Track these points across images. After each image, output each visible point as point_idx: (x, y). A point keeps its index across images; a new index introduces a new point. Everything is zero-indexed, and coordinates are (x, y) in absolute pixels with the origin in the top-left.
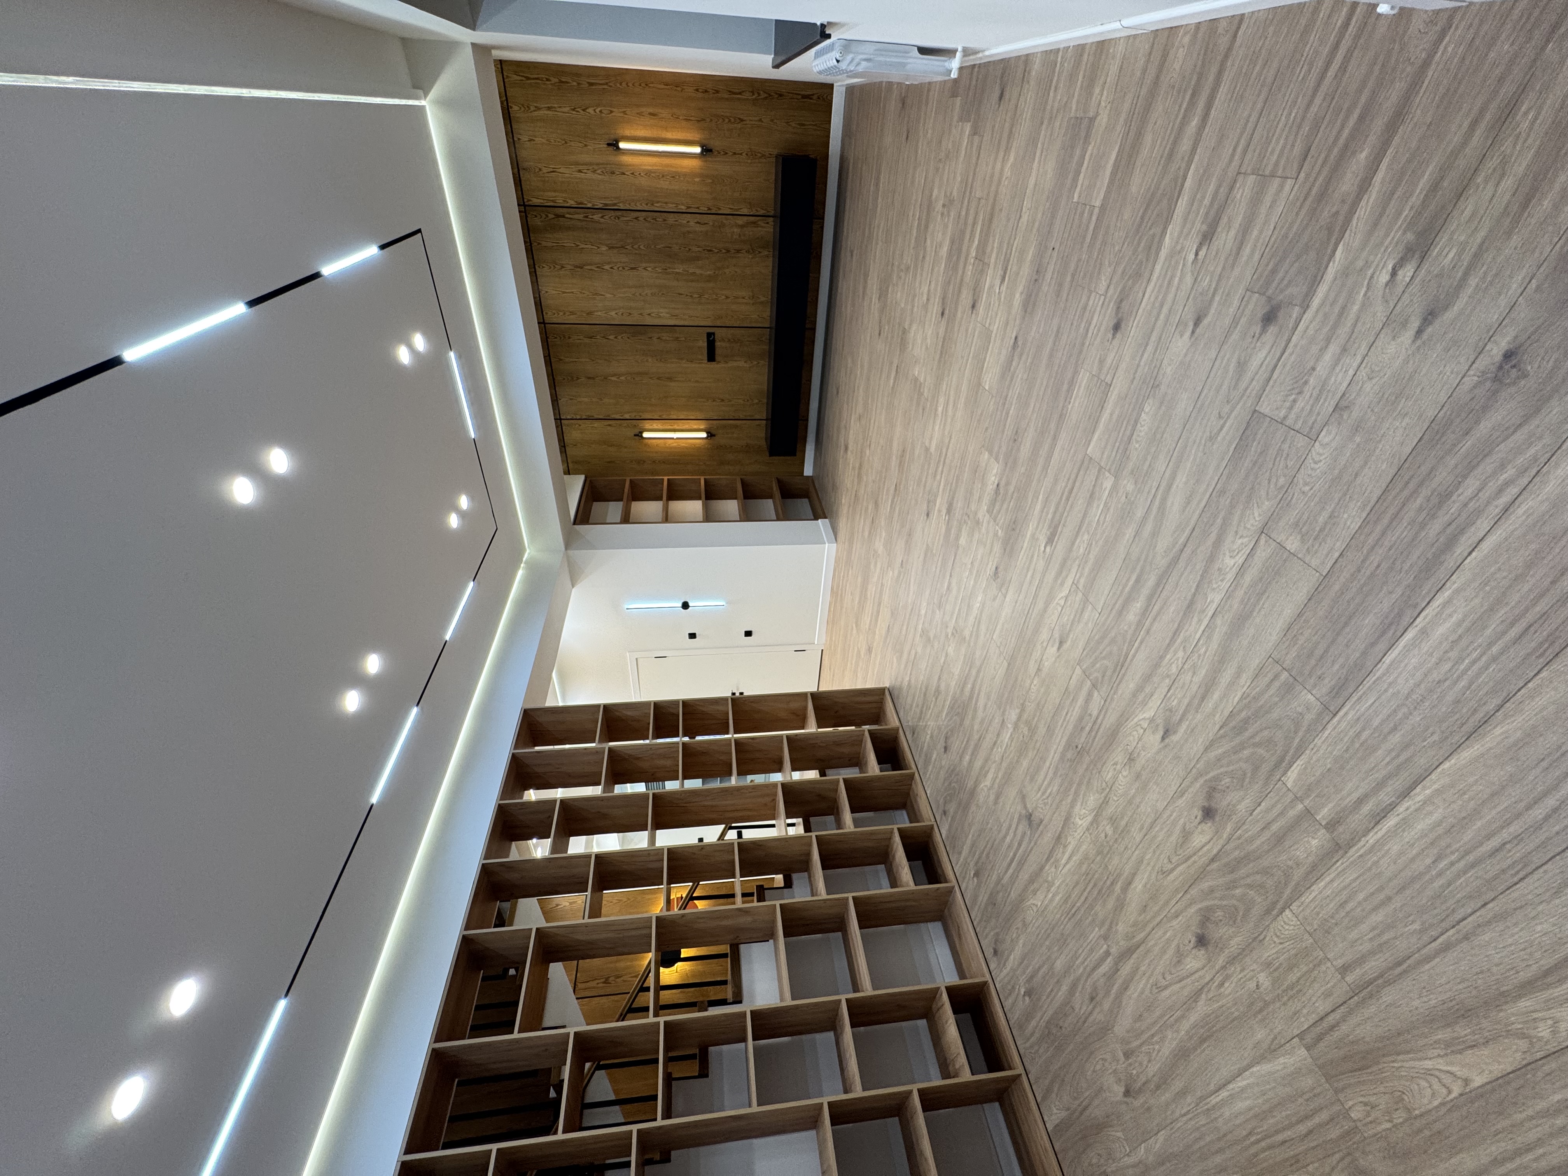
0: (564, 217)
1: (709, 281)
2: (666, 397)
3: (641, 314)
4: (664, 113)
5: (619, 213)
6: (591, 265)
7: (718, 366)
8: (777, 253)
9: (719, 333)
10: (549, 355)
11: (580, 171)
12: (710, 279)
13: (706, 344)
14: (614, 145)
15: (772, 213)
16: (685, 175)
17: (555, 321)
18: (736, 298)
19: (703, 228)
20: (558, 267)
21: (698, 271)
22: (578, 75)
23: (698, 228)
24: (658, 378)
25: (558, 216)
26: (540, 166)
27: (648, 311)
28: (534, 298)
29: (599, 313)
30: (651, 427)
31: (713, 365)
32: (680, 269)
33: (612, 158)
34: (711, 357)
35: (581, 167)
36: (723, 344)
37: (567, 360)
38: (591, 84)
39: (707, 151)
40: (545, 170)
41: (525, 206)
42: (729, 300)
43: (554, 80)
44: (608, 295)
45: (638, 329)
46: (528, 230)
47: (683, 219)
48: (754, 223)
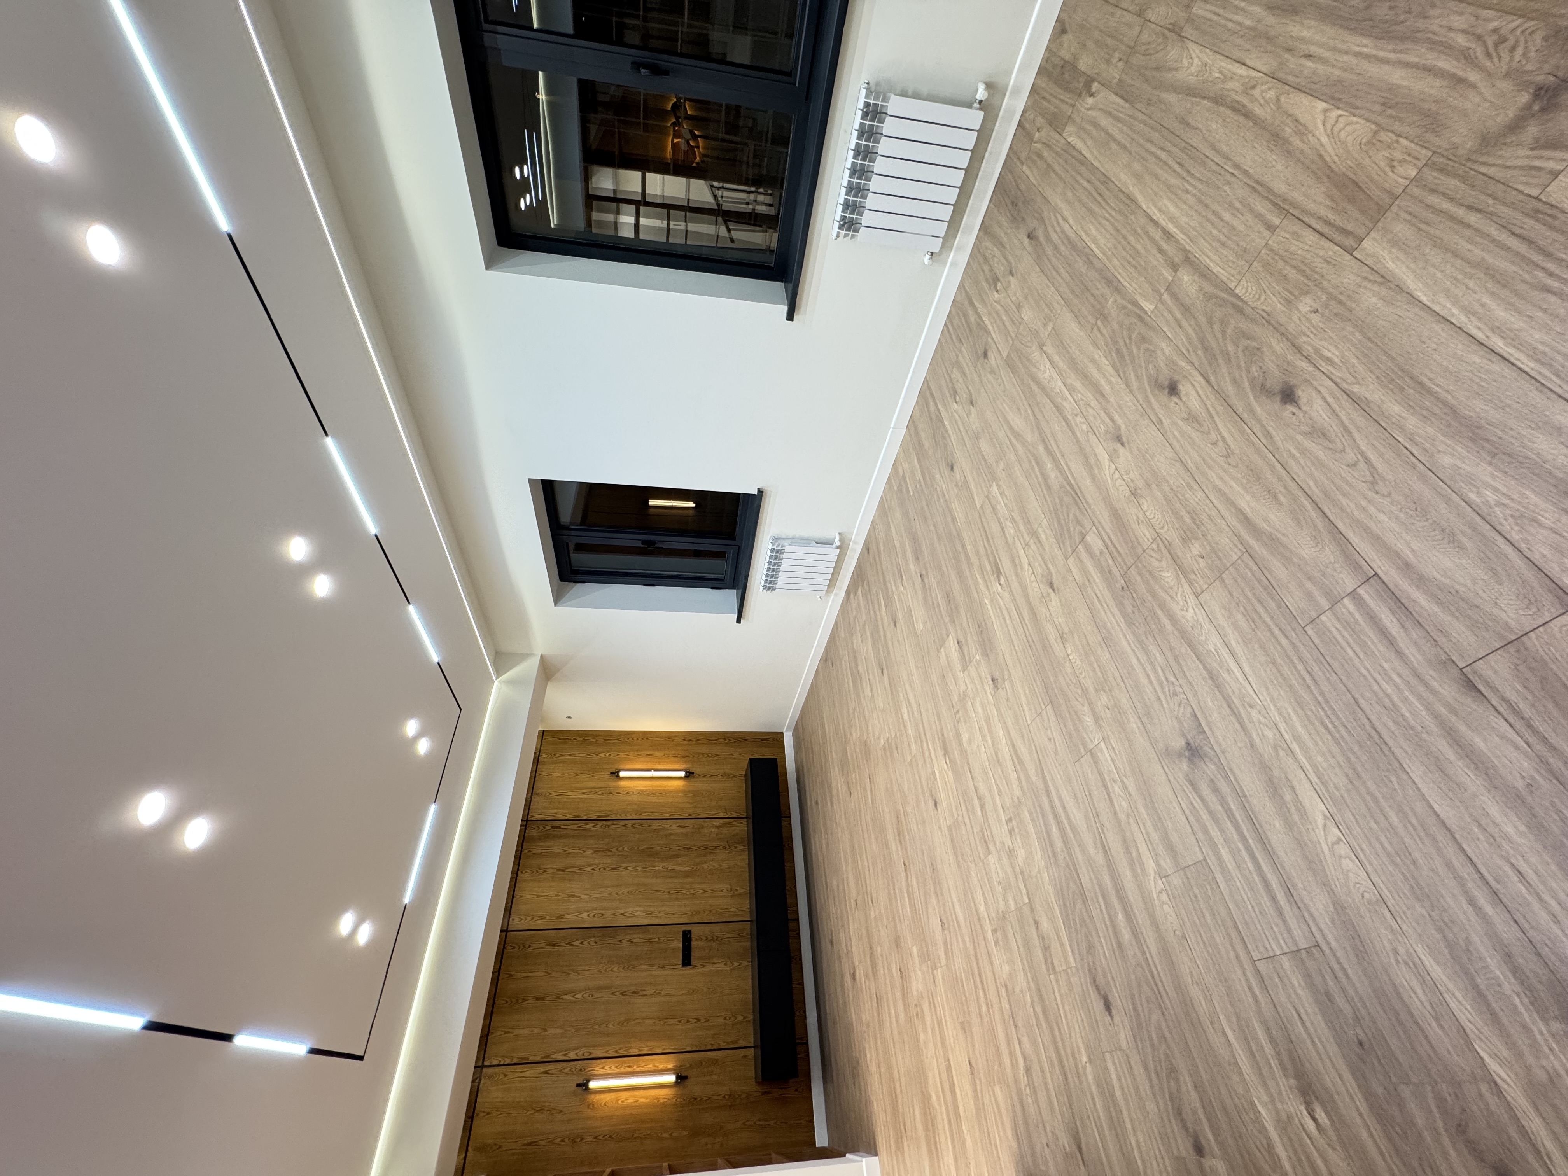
0: (559, 828)
1: (687, 876)
2: (628, 1021)
3: (614, 915)
4: (658, 754)
5: (610, 822)
6: (573, 867)
7: (692, 971)
8: (752, 847)
9: (696, 931)
10: (500, 970)
11: (584, 793)
12: (687, 874)
13: (681, 945)
14: (615, 774)
15: (745, 815)
16: (671, 792)
17: (520, 927)
18: (713, 891)
19: (684, 831)
20: (541, 871)
21: (677, 868)
22: (597, 736)
23: (680, 830)
24: (622, 994)
25: (554, 827)
26: (550, 791)
27: (622, 911)
28: (507, 903)
29: (569, 917)
30: (602, 1072)
31: (688, 971)
32: (659, 866)
33: (612, 783)
34: (687, 961)
35: (584, 791)
36: (701, 944)
37: (519, 975)
38: (605, 740)
39: (689, 775)
40: (554, 794)
41: (527, 821)
42: (707, 894)
43: (579, 739)
44: (583, 897)
45: (608, 931)
46: (523, 839)
47: (666, 824)
48: (729, 823)
